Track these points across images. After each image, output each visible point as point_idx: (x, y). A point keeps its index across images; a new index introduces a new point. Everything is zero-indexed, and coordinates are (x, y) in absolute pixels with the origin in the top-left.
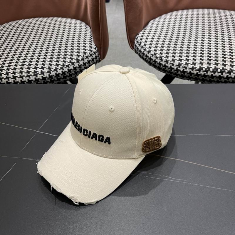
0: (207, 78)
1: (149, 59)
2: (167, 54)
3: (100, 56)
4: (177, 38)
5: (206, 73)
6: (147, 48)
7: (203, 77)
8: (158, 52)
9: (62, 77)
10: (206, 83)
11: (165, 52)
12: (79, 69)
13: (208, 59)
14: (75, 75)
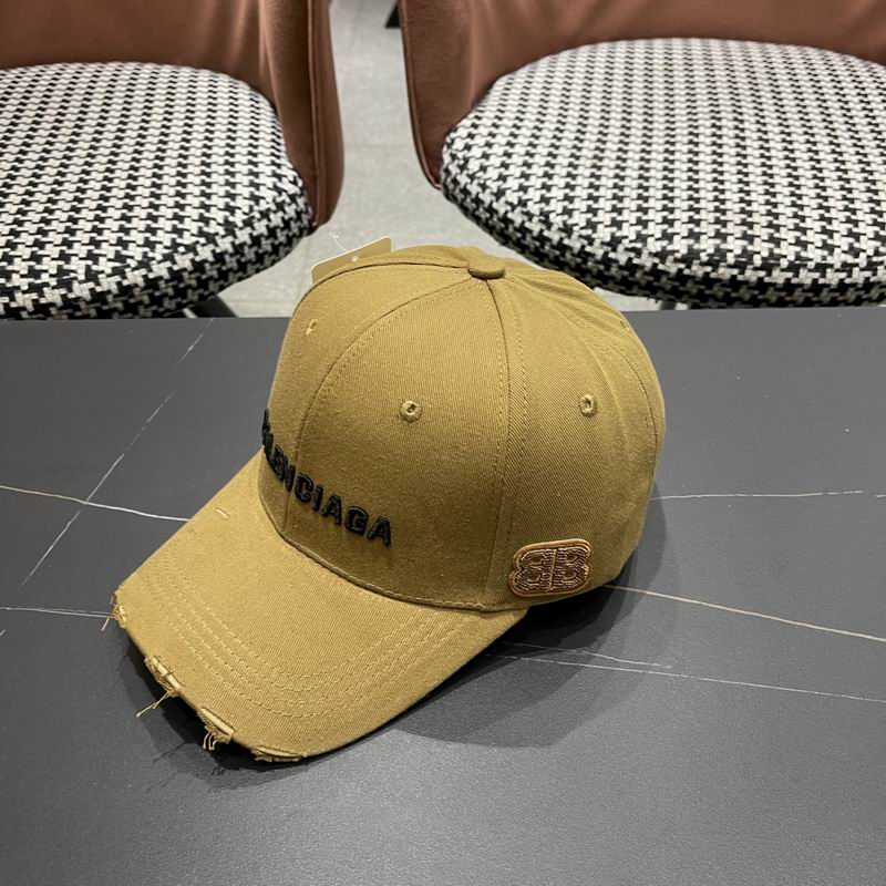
0: (716, 288)
1: (499, 219)
2: (566, 203)
3: (314, 210)
4: (599, 144)
5: (713, 271)
6: (489, 179)
7: (703, 287)
8: (534, 194)
9: (170, 291)
10: (710, 307)
11: (557, 193)
12: (234, 259)
13: (717, 221)
14: (217, 284)
